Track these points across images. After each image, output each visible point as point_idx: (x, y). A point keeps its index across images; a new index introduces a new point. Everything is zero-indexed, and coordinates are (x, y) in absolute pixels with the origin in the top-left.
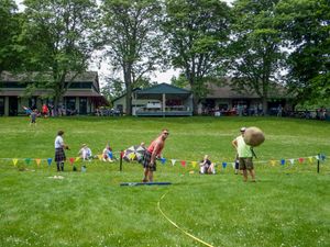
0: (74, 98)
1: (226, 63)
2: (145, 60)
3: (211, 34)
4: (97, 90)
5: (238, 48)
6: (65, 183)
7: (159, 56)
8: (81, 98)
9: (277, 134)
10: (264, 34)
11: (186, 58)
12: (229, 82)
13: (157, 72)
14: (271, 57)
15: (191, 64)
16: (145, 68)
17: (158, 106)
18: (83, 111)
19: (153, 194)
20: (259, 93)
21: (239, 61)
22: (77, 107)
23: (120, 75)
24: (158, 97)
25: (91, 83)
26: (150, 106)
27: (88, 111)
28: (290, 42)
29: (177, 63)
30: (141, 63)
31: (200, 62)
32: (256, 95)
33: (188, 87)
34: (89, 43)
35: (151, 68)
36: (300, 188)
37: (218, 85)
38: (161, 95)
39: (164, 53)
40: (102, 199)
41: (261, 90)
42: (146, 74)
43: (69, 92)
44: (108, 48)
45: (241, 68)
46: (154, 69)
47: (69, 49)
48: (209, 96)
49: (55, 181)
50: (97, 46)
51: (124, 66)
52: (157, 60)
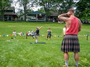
0: (7, 15)
1: (57, 5)
2: (31, 3)
7: (35, 2)
8: (9, 15)
11: (44, 3)
12: (58, 11)
13: (34, 7)
15: (46, 5)
16: (30, 6)
17: (35, 18)
18: (10, 20)
21: (61, 4)
24: (35, 15)
25: (13, 10)
26: (32, 18)
27: (12, 19)
29: (41, 4)
30: (29, 4)
31: (49, 4)
33: (44, 12)
35: (32, 6)
37: (54, 12)
38: (36, 15)
39: (37, 1)
42: (30, 8)
43: (6, 13)
46: (33, 6)
48: (51, 15)
51: (24, 5)
52: (35, 3)
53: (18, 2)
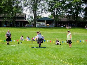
0: (19, 21)
1: (65, 11)
2: (40, 10)
3: (60, 2)
4: (26, 19)
5: (69, 6)
6: (15, 47)
9: (80, 33)
10: (77, 2)
11: (53, 10)
14: (79, 9)
16: (40, 12)
17: (44, 24)
19: (40, 50)
20: (75, 20)
21: (69, 10)
22: (20, 24)
23: (32, 15)
24: (44, 21)
25: (24, 17)
26: (41, 24)
27: (23, 25)
28: (85, 4)
29: (50, 11)
32: (74, 21)
33: (53, 18)
34: (23, 5)
36: (83, 49)
37: (63, 18)
39: (46, 8)
40: (26, 51)
41: (76, 19)
42: (40, 14)
43: (17, 20)
44: (29, 6)
45: (70, 12)
46: (43, 13)
47: (17, 7)
48: (60, 21)
49: (13, 46)
50: (25, 6)
51: (33, 12)
52: (44, 10)
53: (29, 9)
